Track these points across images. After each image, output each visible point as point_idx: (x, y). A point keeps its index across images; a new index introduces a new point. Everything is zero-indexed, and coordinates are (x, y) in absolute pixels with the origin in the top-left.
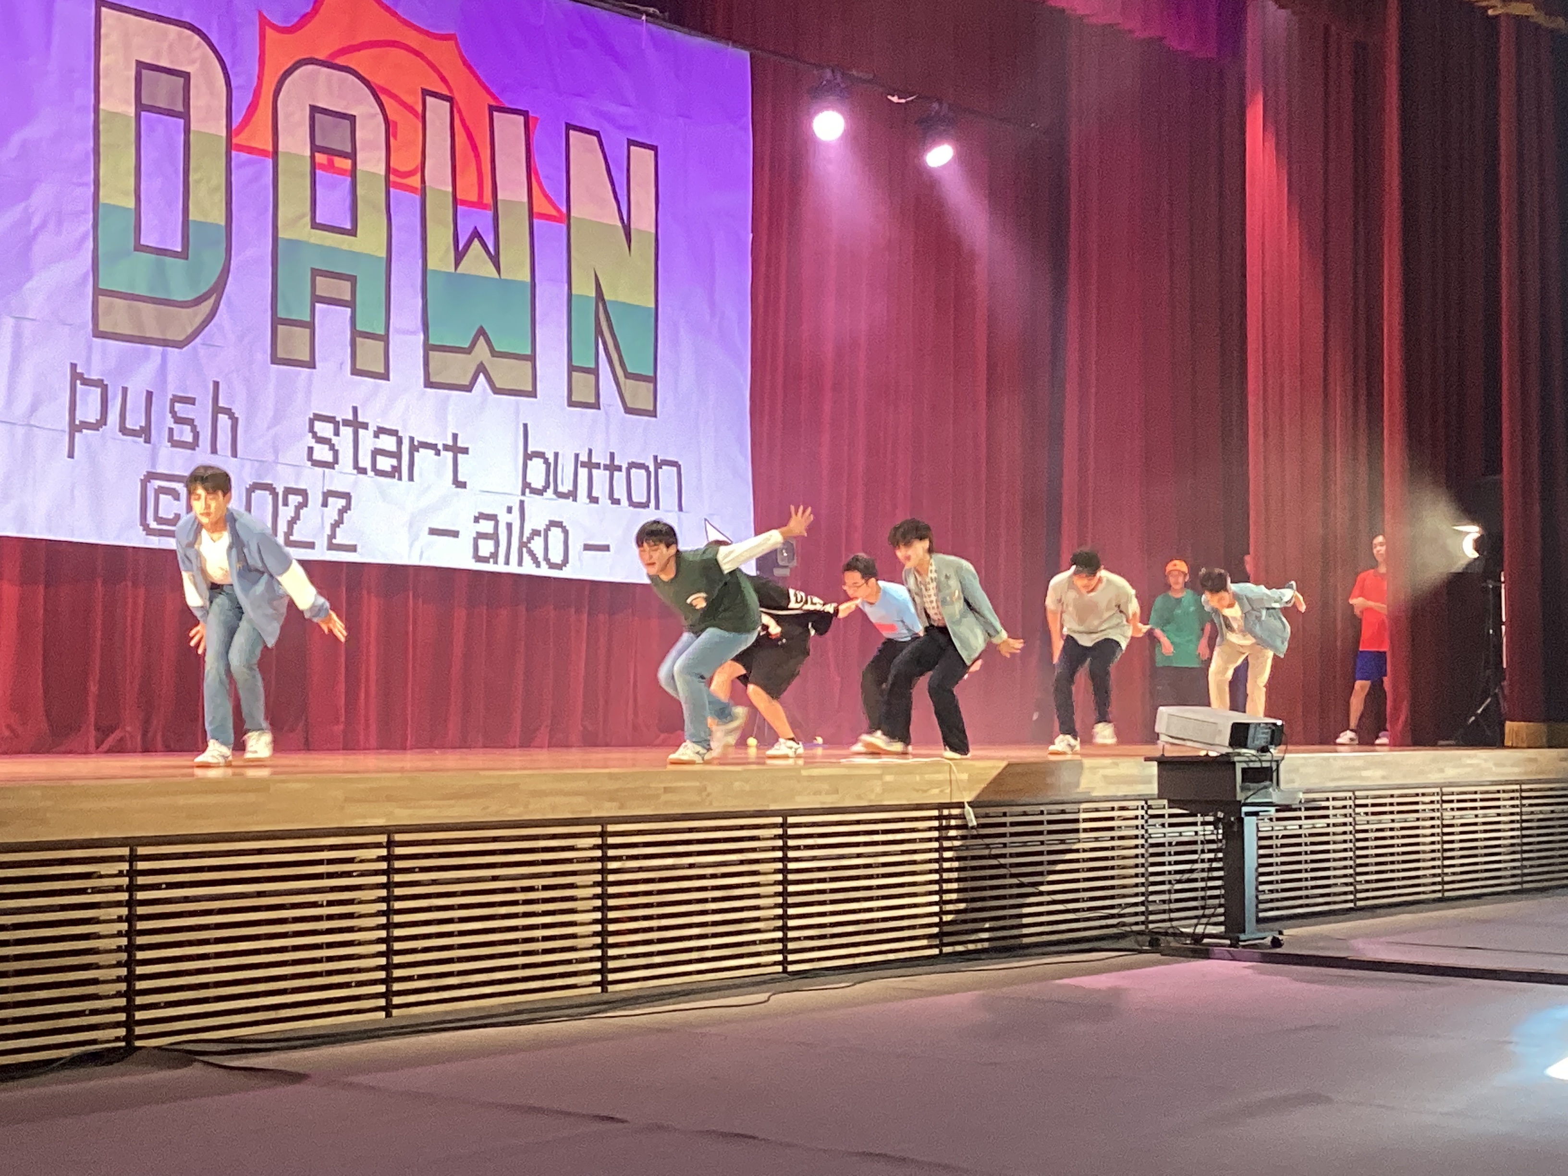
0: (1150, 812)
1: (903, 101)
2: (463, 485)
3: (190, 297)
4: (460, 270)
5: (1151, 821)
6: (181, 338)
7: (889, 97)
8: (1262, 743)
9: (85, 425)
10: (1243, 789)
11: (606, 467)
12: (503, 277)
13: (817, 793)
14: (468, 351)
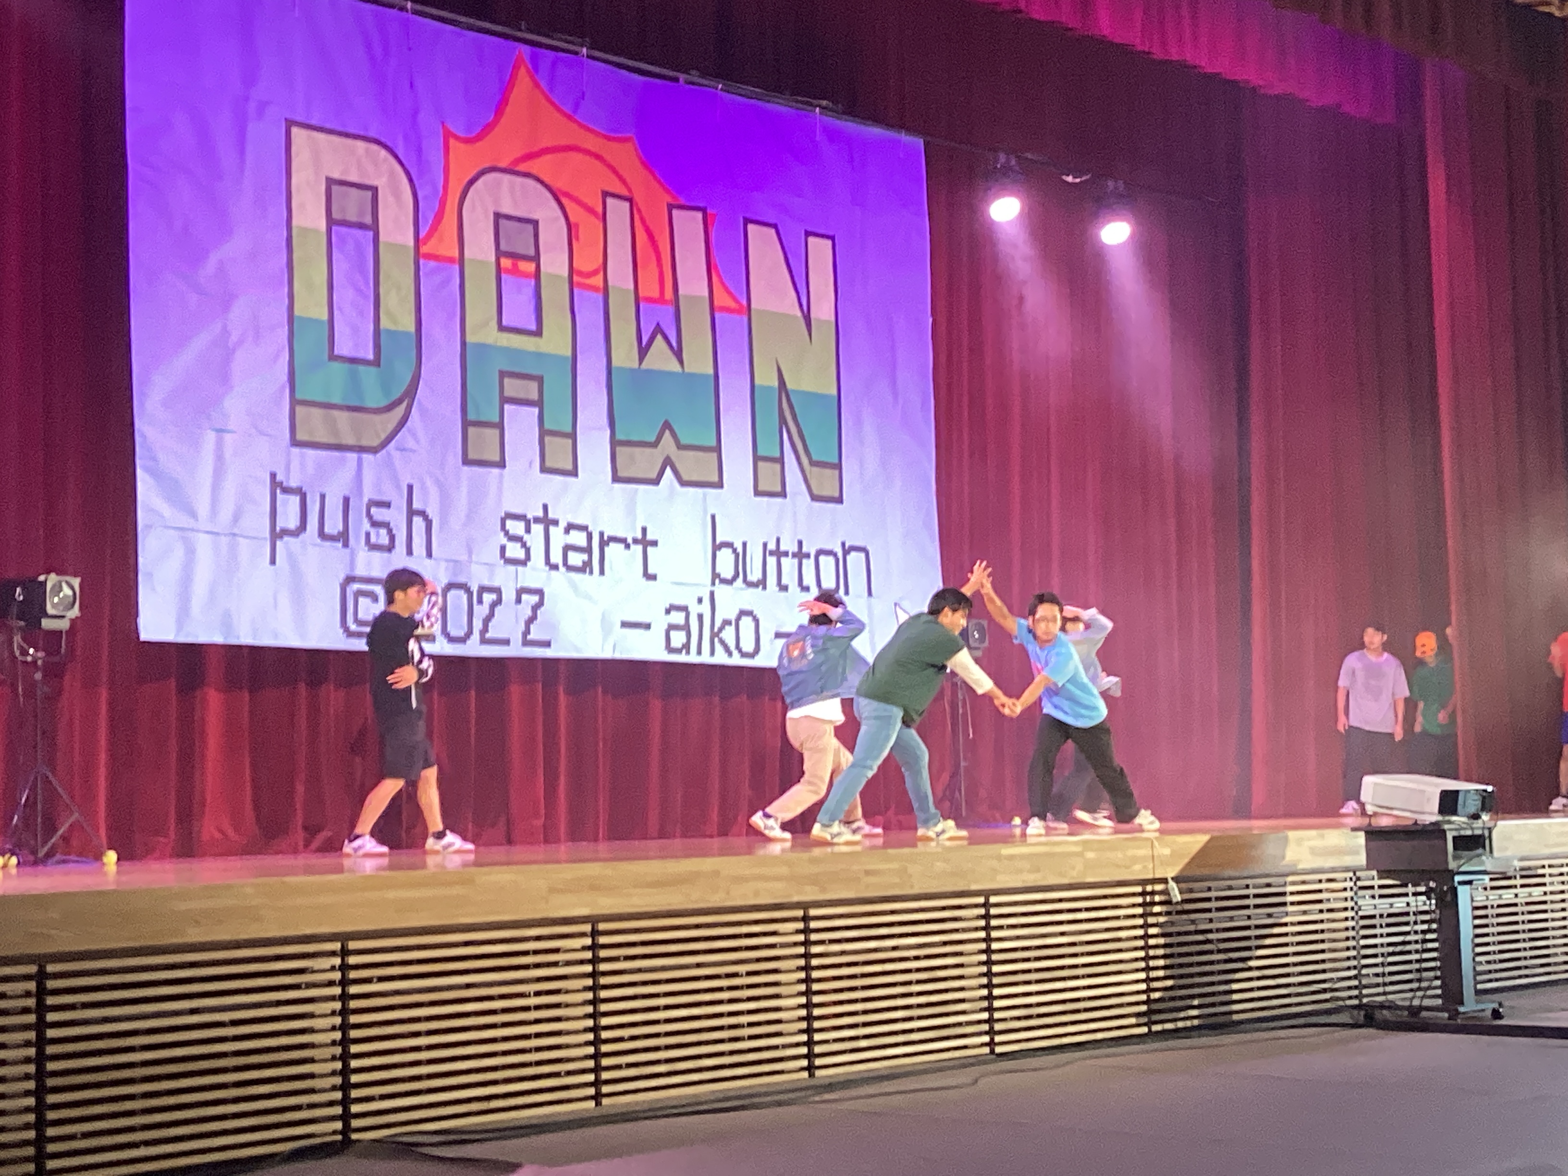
0: (1359, 884)
1: (1078, 180)
2: (653, 577)
3: (383, 403)
4: (644, 365)
5: (1361, 893)
6: (375, 443)
7: (1064, 177)
8: (1472, 810)
9: (285, 532)
10: (1455, 858)
11: (794, 555)
12: (686, 370)
13: (1020, 871)
14: (655, 444)
